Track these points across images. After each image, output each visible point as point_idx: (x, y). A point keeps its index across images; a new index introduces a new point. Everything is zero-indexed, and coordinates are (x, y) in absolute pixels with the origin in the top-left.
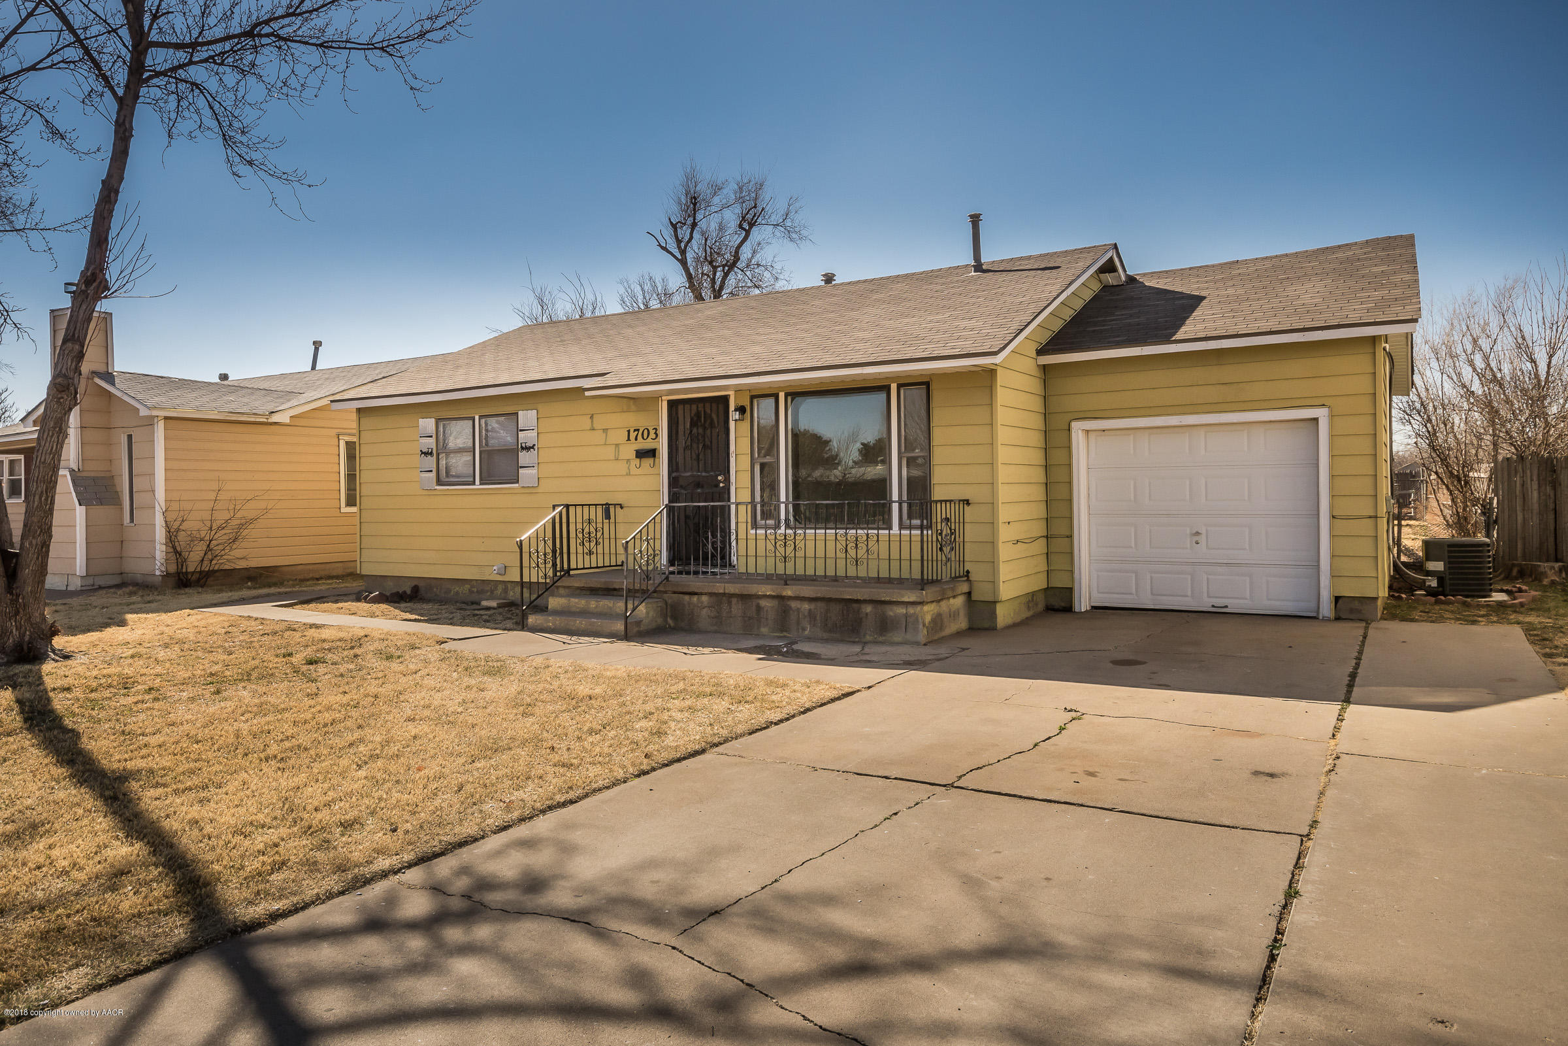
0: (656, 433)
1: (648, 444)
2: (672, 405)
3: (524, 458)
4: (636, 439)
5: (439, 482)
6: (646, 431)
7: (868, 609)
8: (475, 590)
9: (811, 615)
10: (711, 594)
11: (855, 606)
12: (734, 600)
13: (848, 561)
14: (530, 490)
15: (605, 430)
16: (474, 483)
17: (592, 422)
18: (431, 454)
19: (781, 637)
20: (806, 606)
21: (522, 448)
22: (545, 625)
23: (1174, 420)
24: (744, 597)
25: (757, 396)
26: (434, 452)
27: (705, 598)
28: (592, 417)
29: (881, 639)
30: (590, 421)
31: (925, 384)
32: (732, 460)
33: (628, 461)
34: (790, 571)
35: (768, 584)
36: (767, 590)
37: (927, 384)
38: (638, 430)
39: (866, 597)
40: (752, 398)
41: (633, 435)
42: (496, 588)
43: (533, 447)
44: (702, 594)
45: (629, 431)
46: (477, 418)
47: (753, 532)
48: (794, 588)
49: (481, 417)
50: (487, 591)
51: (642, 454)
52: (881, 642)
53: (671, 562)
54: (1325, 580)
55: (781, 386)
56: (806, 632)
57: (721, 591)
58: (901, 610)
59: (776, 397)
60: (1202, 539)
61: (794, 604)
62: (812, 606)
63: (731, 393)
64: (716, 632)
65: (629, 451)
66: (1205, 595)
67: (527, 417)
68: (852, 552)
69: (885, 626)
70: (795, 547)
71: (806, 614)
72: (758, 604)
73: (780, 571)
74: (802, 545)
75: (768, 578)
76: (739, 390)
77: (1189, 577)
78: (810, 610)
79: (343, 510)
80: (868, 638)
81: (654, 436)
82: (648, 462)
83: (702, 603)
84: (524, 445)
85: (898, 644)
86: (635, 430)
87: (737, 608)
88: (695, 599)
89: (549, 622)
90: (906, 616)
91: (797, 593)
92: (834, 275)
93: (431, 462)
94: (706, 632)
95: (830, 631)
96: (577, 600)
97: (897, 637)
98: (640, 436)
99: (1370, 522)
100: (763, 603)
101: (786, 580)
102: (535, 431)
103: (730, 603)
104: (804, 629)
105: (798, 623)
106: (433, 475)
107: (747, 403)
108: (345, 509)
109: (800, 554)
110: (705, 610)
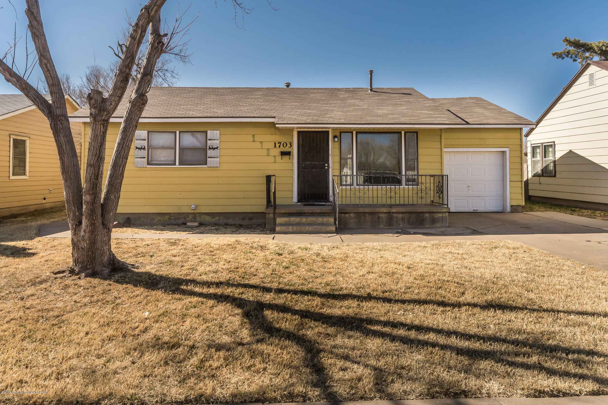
0: (291, 145)
1: (287, 149)
2: (299, 133)
3: (210, 153)
4: (279, 147)
5: (149, 164)
6: (285, 144)
7: (427, 215)
8: (173, 218)
9: (403, 219)
10: (355, 213)
11: (422, 214)
12: (367, 215)
13: (418, 198)
14: (215, 168)
15: (261, 142)
16: (175, 164)
17: (254, 138)
18: (144, 148)
19: (389, 228)
20: (400, 215)
21: (210, 148)
22: (287, 230)
23: (466, 150)
24: (371, 213)
25: (342, 132)
26: (146, 148)
27: (352, 215)
28: (253, 136)
29: (432, 226)
30: (253, 138)
31: (416, 132)
32: (330, 158)
33: (274, 156)
34: (393, 203)
35: (384, 208)
36: (385, 210)
37: (417, 133)
38: (281, 143)
39: (427, 211)
40: (340, 133)
41: (277, 145)
42: (188, 217)
43: (217, 148)
44: (351, 213)
45: (275, 143)
46: (178, 132)
47: (341, 187)
48: (397, 209)
49: (180, 132)
50: (182, 218)
51: (283, 154)
52: (432, 227)
53: (299, 201)
54: (508, 200)
55: (355, 129)
56: (401, 226)
57: (362, 211)
58: (440, 215)
59: (352, 133)
60: (470, 188)
61: (395, 215)
62: (403, 215)
63: (330, 130)
64: (358, 228)
65: (277, 152)
66: (471, 206)
67: (212, 133)
68: (420, 194)
69: (434, 221)
70: (395, 193)
71: (400, 218)
72: (378, 216)
73: (389, 203)
74: (398, 192)
75: (384, 206)
76: (334, 129)
77: (466, 201)
78: (402, 217)
79: (11, 178)
80: (427, 226)
81: (290, 146)
82: (286, 158)
83: (351, 216)
84: (211, 147)
85: (440, 227)
86: (279, 143)
87: (368, 218)
88: (347, 215)
89: (289, 229)
90: (442, 217)
91: (398, 211)
92: (290, 83)
93: (144, 153)
94: (353, 229)
95: (411, 225)
96: (294, 219)
97: (439, 225)
98: (282, 145)
99: (520, 182)
100: (381, 215)
101: (391, 206)
102: (219, 141)
103: (365, 216)
104: (399, 225)
105: (397, 222)
106: (145, 160)
107: (338, 134)
108: (12, 177)
109: (397, 195)
110: (353, 220)
